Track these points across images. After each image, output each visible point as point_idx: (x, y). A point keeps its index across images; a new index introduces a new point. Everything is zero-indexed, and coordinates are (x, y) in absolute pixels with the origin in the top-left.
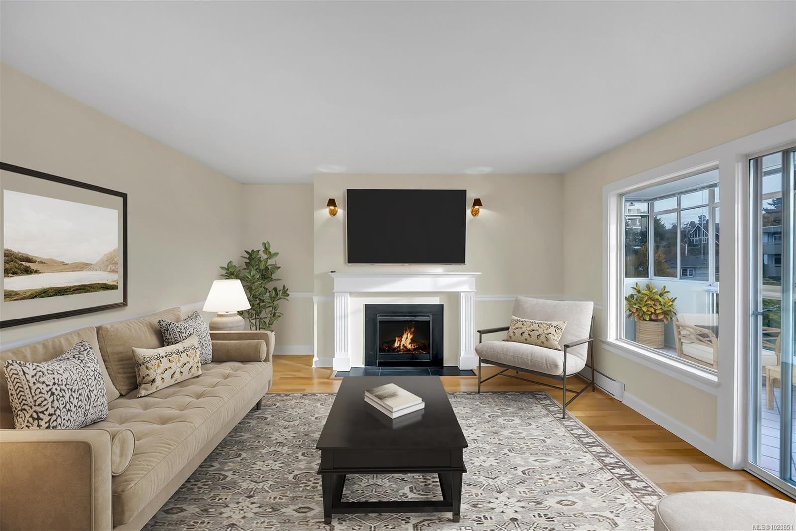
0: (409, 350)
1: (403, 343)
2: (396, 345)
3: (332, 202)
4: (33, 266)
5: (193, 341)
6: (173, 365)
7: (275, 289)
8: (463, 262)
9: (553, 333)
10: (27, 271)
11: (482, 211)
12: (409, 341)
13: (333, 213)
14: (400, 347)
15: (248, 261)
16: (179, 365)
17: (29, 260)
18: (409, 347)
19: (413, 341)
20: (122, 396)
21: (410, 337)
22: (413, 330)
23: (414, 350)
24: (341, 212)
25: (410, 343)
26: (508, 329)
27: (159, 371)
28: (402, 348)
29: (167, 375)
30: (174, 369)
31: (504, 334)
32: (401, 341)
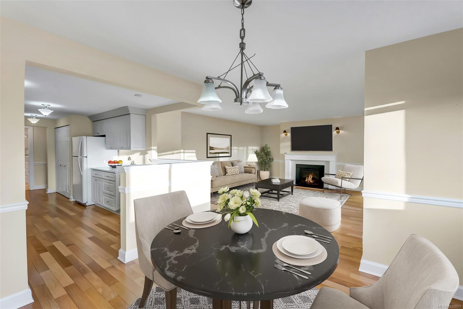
0: (311, 183)
1: (309, 180)
2: (306, 180)
3: (285, 132)
4: (214, 149)
5: (237, 167)
6: (232, 170)
7: (270, 159)
8: (332, 150)
9: (346, 175)
10: (213, 149)
11: (341, 132)
12: (311, 179)
13: (286, 135)
14: (308, 181)
15: (262, 150)
16: (233, 170)
17: (213, 148)
18: (311, 181)
19: (313, 179)
20: (224, 175)
21: (312, 177)
22: (313, 174)
23: (313, 183)
24: (289, 135)
25: (311, 180)
26: (335, 175)
27: (229, 171)
28: (308, 182)
29: (231, 172)
30: (232, 171)
31: (334, 176)
32: (308, 179)
